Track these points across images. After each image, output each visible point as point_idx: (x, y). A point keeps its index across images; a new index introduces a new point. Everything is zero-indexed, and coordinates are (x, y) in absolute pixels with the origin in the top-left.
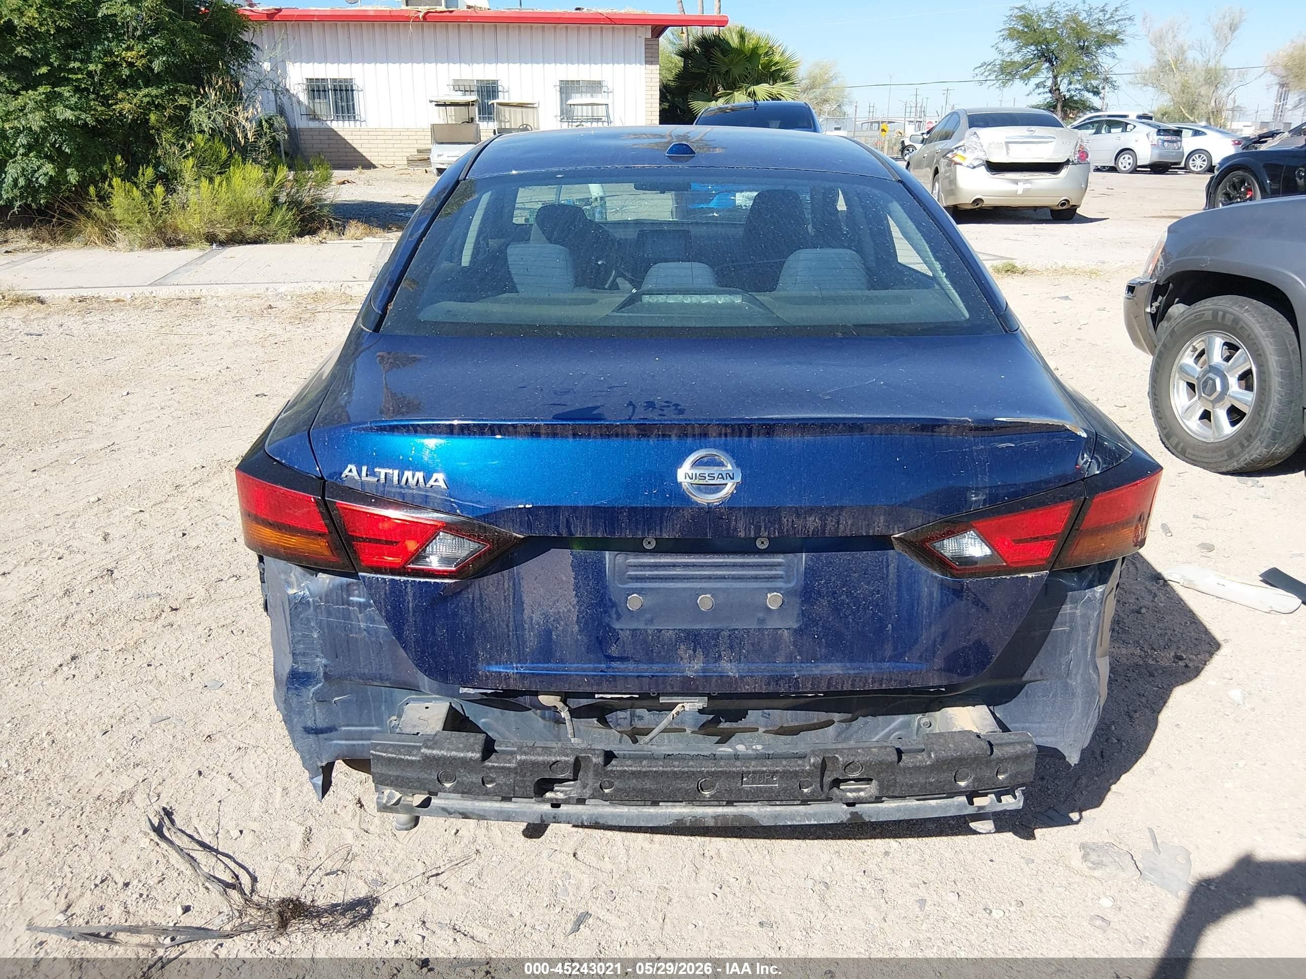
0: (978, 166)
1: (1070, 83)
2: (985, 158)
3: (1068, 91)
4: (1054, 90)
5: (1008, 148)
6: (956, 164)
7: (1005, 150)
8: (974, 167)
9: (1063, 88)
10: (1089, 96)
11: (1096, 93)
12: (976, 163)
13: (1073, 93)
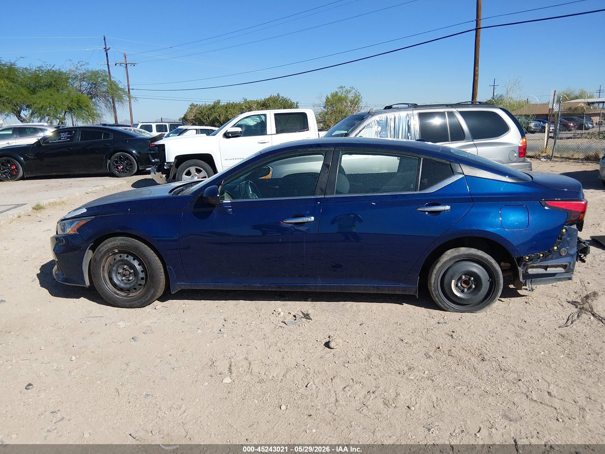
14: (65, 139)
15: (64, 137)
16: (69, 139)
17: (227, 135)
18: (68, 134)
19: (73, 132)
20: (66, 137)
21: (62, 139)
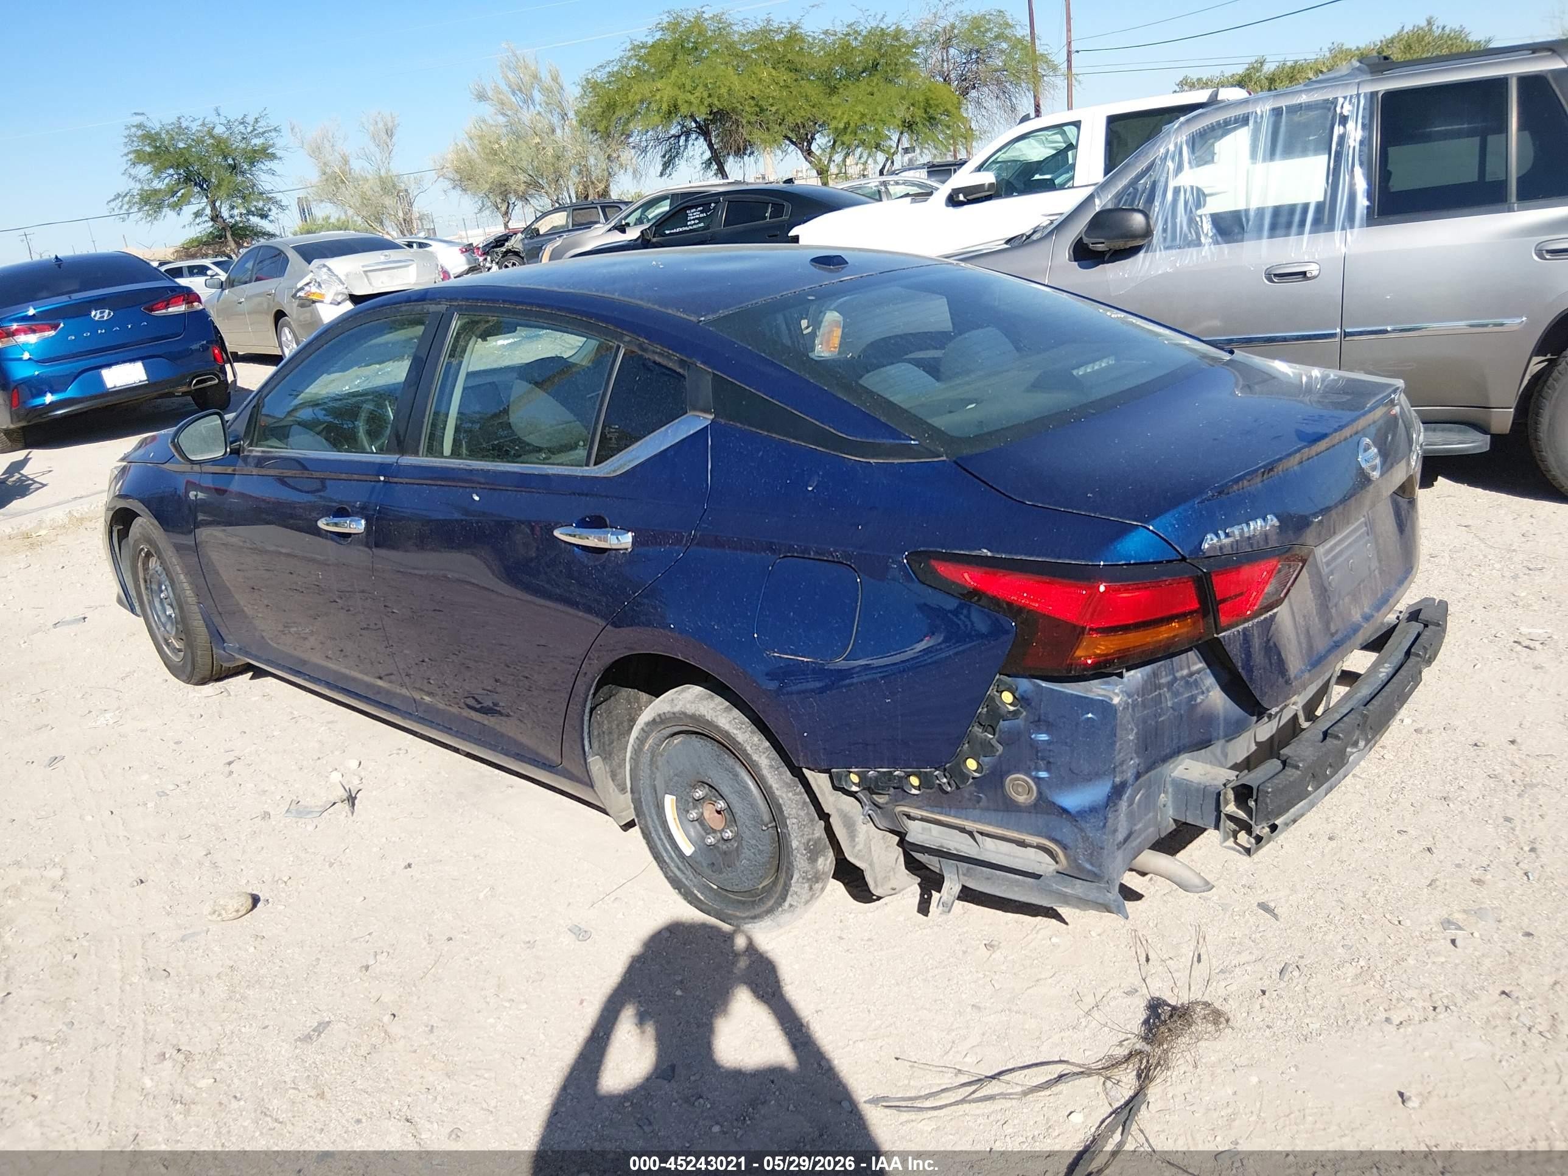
0: (344, 301)
1: (232, 208)
2: (346, 292)
3: (232, 217)
4: (216, 217)
5: (367, 276)
6: (314, 302)
7: (366, 280)
8: (339, 303)
9: (225, 214)
10: (255, 220)
11: (264, 216)
12: (339, 298)
13: (238, 219)
14: (695, 224)
15: (694, 220)
16: (702, 225)
17: (953, 201)
18: (701, 212)
19: (713, 205)
20: (696, 219)
21: (691, 225)
